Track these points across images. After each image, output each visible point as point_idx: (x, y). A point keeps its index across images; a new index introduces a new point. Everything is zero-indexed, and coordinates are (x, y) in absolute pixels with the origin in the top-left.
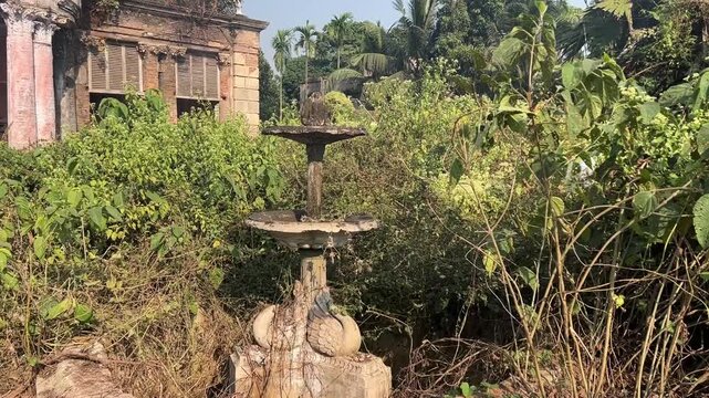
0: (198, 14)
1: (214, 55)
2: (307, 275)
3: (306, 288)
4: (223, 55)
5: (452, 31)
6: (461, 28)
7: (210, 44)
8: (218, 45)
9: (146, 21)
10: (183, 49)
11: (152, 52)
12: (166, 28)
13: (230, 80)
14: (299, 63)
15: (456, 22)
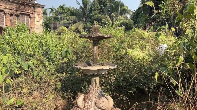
0: (23, 2)
1: (28, 15)
2: (94, 83)
3: (94, 88)
4: (31, 15)
5: (95, 10)
6: (98, 10)
7: (27, 11)
8: (30, 12)
9: (6, 4)
10: (18, 13)
11: (8, 13)
12: (13, 6)
13: (34, 23)
14: (50, 18)
15: (96, 8)
